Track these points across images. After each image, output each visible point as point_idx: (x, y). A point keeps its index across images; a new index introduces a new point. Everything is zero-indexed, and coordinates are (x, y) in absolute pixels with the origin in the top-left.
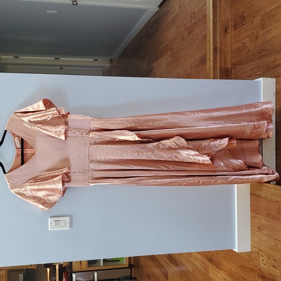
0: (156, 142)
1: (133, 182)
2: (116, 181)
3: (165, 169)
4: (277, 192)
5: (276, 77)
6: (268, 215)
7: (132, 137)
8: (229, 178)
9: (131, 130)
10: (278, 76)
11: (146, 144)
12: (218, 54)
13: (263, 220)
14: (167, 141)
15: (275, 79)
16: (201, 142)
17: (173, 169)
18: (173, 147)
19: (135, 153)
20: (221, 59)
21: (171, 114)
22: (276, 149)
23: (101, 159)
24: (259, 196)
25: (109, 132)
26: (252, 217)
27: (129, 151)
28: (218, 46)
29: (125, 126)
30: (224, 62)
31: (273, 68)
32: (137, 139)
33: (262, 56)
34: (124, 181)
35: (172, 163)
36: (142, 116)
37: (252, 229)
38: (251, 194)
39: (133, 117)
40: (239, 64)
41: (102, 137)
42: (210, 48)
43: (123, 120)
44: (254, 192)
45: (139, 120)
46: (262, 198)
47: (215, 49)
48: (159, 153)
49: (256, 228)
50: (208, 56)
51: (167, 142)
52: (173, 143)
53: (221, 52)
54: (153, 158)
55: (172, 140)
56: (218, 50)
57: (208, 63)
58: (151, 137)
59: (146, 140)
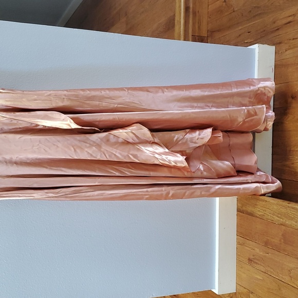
0: (103, 132)
1: (65, 196)
2: (37, 195)
3: (117, 174)
4: (283, 210)
5: (276, 44)
6: (266, 244)
7: (66, 122)
8: (211, 188)
9: (65, 111)
10: (280, 43)
11: (88, 136)
12: (191, 16)
13: (257, 250)
14: (121, 131)
15: (274, 47)
16: (172, 134)
17: (129, 174)
18: (131, 140)
19: (70, 149)
20: (194, 24)
21: (129, 89)
22: (273, 147)
23: (11, 158)
24: (251, 214)
25: (26, 113)
26: (238, 243)
27: (59, 145)
28: (191, 6)
29: (54, 105)
30: (199, 27)
31: (272, 32)
32: (74, 126)
33: (254, 16)
34: (51, 194)
35: (129, 165)
36: (83, 90)
37: (239, 261)
38: (238, 210)
39: (67, 91)
40: (219, 31)
41: (15, 122)
42: (180, 6)
43: (50, 95)
44: (244, 208)
45: (77, 96)
46: (257, 217)
47: (187, 9)
48: (109, 149)
49: (246, 260)
50: (177, 18)
51: (121, 133)
52: (132, 135)
53: (194, 13)
54: (99, 157)
55: (129, 129)
56: (191, 10)
57: (177, 28)
58: (97, 123)
59: (88, 129)
